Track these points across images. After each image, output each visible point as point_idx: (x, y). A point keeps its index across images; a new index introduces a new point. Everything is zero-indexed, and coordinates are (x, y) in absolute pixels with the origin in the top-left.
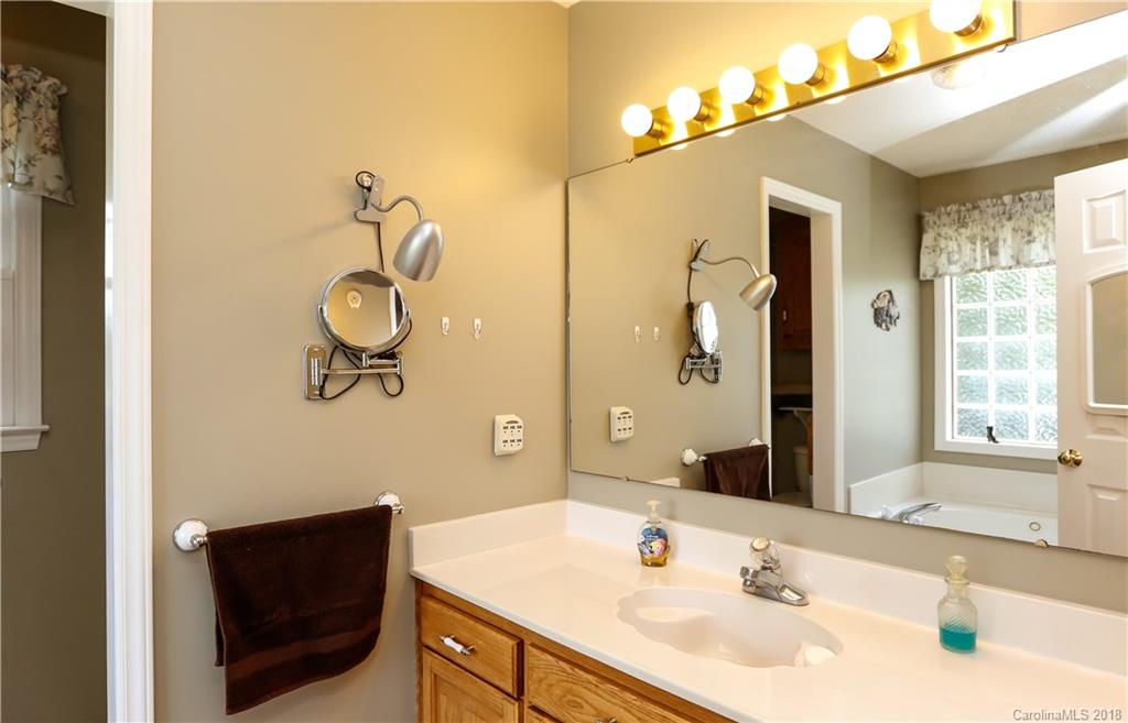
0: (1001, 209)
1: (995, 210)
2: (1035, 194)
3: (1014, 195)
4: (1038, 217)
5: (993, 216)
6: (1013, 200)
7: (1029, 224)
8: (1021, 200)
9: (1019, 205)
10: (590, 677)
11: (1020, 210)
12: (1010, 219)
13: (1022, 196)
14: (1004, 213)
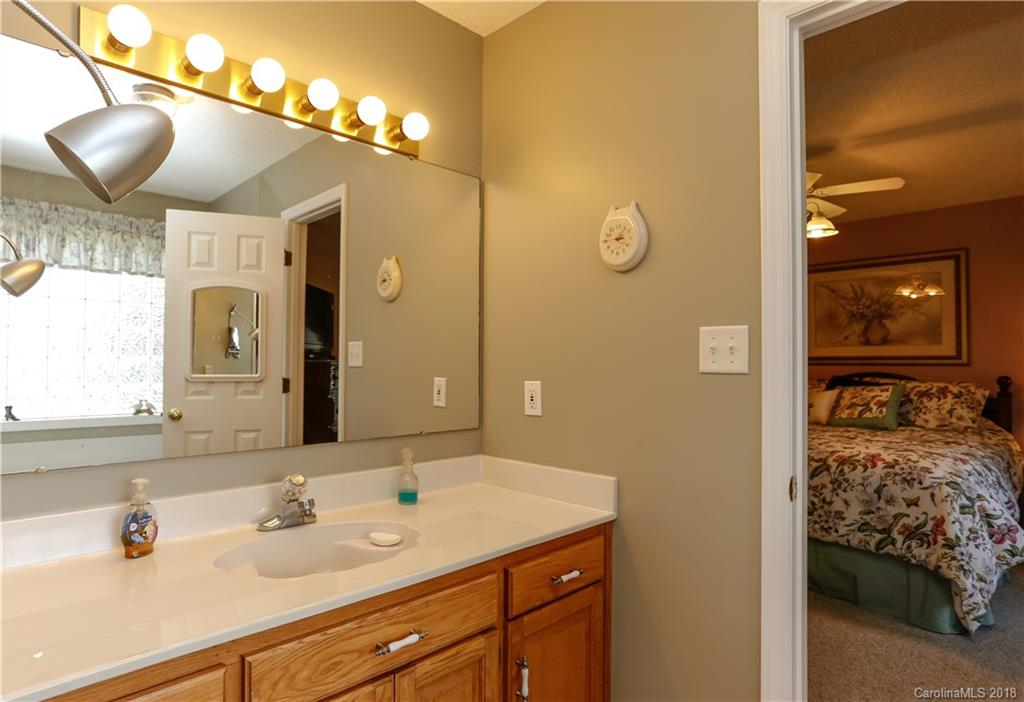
0: (38, 213)
1: (32, 211)
2: (69, 208)
3: (51, 203)
4: (71, 228)
5: (29, 216)
6: (50, 208)
7: (63, 232)
8: (56, 209)
9: (56, 213)
10: (348, 625)
11: (57, 218)
12: (46, 222)
13: (59, 206)
14: (41, 216)
